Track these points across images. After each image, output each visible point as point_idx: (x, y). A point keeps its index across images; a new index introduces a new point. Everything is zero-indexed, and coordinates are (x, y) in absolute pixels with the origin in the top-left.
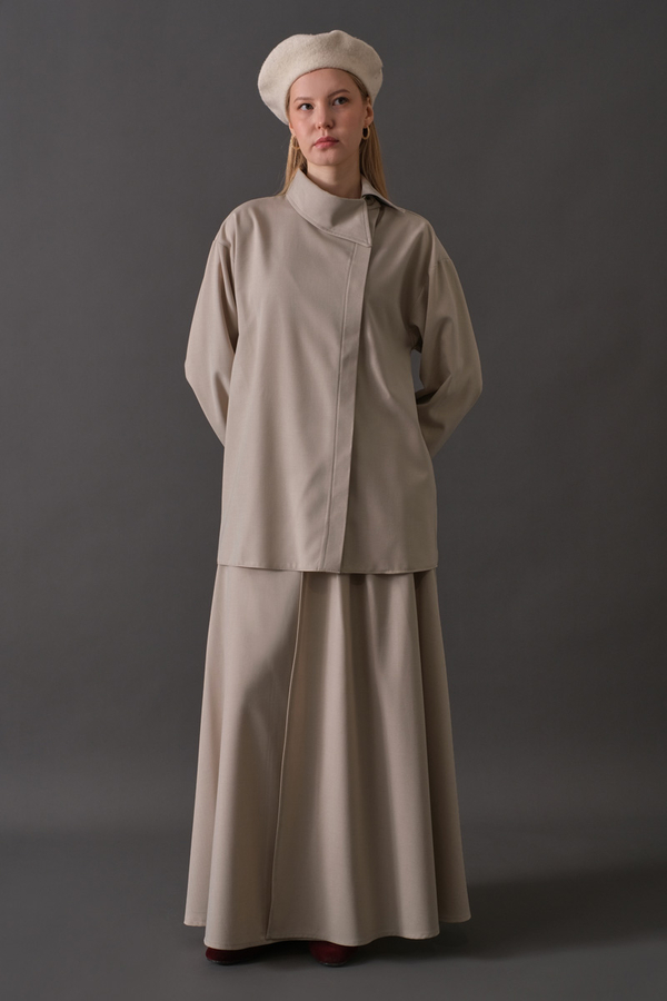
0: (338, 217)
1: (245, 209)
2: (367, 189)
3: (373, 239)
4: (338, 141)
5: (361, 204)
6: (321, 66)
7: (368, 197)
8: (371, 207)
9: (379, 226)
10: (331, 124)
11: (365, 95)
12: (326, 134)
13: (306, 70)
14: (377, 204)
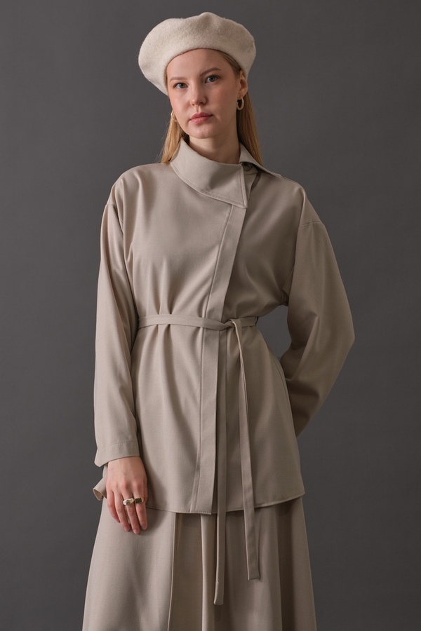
0: (216, 180)
1: (132, 175)
2: (245, 157)
3: (249, 201)
4: (212, 115)
5: (238, 169)
6: (192, 47)
7: (245, 164)
8: (247, 173)
9: (256, 189)
10: (204, 101)
11: (238, 69)
12: (200, 111)
13: (179, 52)
14: (254, 171)
